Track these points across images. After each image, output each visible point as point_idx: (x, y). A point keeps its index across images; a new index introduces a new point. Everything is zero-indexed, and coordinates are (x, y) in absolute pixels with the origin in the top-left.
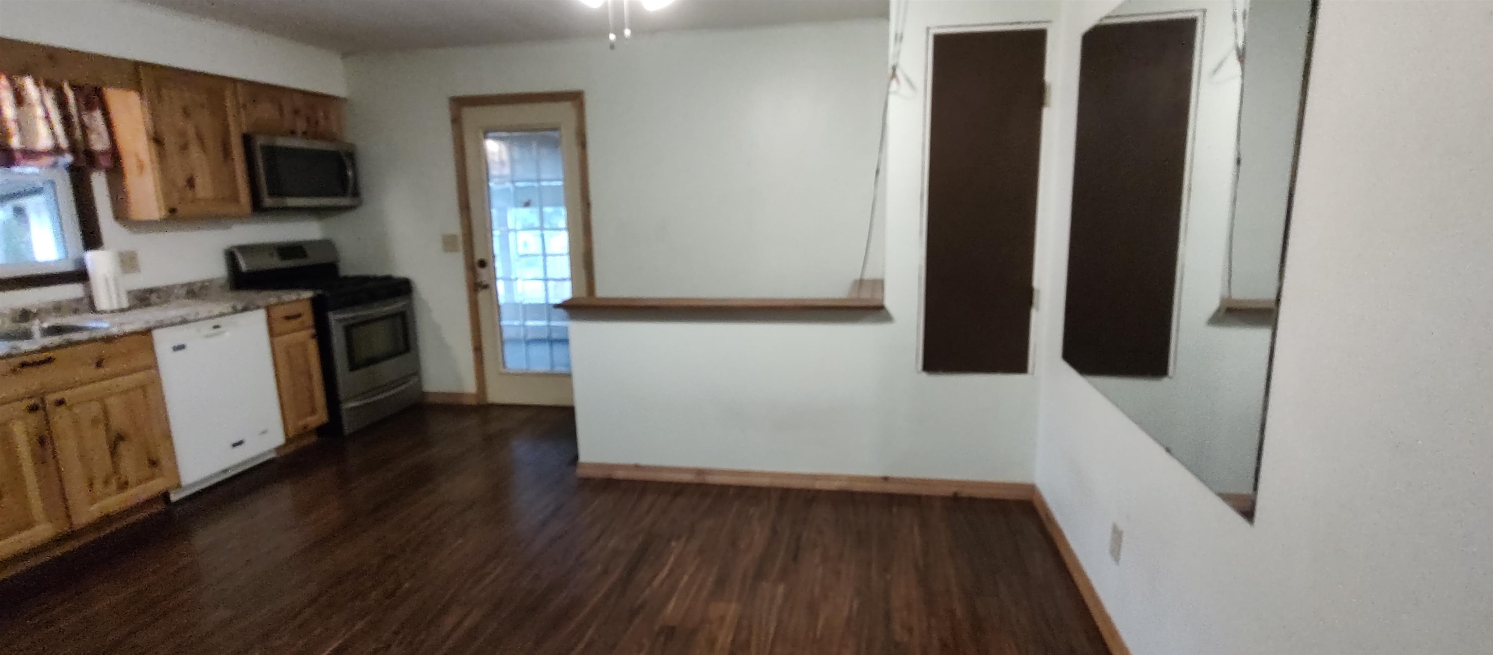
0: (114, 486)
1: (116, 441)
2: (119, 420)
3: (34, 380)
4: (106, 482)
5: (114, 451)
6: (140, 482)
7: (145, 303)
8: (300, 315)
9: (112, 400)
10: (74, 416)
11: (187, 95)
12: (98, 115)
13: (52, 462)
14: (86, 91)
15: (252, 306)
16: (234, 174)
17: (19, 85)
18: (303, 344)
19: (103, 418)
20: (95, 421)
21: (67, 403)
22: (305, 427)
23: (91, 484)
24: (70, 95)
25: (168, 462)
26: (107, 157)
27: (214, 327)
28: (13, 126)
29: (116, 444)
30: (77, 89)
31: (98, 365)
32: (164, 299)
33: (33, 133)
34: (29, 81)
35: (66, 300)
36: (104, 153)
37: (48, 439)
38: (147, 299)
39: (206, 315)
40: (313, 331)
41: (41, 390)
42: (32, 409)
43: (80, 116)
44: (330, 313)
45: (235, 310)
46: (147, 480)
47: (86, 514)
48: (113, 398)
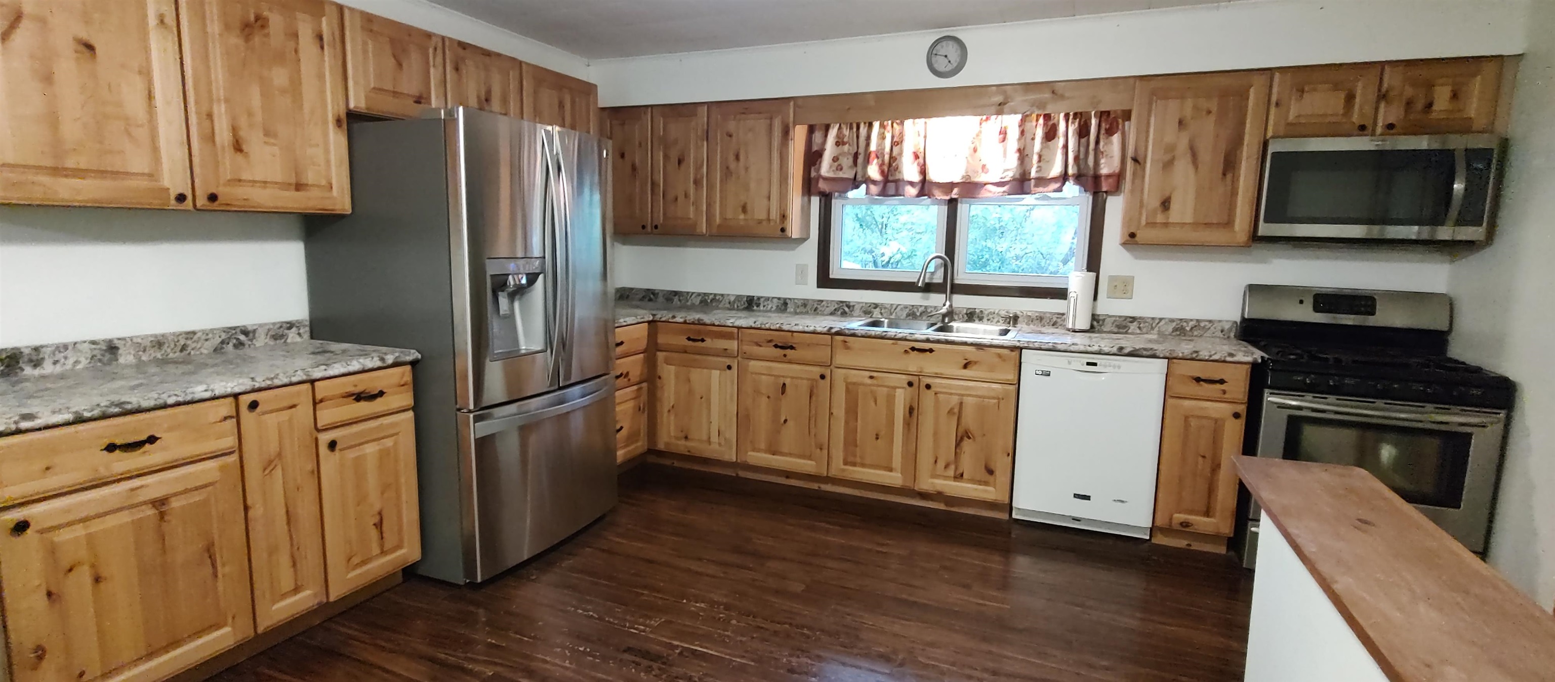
0: (951, 472)
1: (963, 436)
2: (970, 420)
3: (914, 363)
4: (947, 466)
5: (958, 444)
6: (972, 481)
7: (1121, 330)
8: (1222, 382)
9: (968, 400)
10: (937, 401)
11: (1189, 103)
12: (1116, 138)
13: (914, 430)
14: (1112, 116)
15: (1145, 353)
16: (1234, 193)
17: (1055, 121)
18: (1216, 421)
19: (958, 412)
20: (950, 412)
21: (933, 389)
22: (1184, 524)
23: (936, 462)
24: (1094, 122)
25: (1002, 477)
26: (1111, 180)
27: (1088, 364)
28: (1035, 158)
29: (962, 439)
30: (1103, 115)
31: (965, 366)
32: (1144, 330)
33: (1050, 162)
34: (1062, 115)
35: (1051, 313)
36: (1108, 176)
37: (916, 411)
38: (1125, 327)
39: (1082, 348)
40: (1242, 409)
41: (920, 372)
42: (910, 384)
43: (1097, 142)
44: (1267, 391)
45: (1120, 352)
46: (980, 482)
47: (927, 483)
48: (970, 398)
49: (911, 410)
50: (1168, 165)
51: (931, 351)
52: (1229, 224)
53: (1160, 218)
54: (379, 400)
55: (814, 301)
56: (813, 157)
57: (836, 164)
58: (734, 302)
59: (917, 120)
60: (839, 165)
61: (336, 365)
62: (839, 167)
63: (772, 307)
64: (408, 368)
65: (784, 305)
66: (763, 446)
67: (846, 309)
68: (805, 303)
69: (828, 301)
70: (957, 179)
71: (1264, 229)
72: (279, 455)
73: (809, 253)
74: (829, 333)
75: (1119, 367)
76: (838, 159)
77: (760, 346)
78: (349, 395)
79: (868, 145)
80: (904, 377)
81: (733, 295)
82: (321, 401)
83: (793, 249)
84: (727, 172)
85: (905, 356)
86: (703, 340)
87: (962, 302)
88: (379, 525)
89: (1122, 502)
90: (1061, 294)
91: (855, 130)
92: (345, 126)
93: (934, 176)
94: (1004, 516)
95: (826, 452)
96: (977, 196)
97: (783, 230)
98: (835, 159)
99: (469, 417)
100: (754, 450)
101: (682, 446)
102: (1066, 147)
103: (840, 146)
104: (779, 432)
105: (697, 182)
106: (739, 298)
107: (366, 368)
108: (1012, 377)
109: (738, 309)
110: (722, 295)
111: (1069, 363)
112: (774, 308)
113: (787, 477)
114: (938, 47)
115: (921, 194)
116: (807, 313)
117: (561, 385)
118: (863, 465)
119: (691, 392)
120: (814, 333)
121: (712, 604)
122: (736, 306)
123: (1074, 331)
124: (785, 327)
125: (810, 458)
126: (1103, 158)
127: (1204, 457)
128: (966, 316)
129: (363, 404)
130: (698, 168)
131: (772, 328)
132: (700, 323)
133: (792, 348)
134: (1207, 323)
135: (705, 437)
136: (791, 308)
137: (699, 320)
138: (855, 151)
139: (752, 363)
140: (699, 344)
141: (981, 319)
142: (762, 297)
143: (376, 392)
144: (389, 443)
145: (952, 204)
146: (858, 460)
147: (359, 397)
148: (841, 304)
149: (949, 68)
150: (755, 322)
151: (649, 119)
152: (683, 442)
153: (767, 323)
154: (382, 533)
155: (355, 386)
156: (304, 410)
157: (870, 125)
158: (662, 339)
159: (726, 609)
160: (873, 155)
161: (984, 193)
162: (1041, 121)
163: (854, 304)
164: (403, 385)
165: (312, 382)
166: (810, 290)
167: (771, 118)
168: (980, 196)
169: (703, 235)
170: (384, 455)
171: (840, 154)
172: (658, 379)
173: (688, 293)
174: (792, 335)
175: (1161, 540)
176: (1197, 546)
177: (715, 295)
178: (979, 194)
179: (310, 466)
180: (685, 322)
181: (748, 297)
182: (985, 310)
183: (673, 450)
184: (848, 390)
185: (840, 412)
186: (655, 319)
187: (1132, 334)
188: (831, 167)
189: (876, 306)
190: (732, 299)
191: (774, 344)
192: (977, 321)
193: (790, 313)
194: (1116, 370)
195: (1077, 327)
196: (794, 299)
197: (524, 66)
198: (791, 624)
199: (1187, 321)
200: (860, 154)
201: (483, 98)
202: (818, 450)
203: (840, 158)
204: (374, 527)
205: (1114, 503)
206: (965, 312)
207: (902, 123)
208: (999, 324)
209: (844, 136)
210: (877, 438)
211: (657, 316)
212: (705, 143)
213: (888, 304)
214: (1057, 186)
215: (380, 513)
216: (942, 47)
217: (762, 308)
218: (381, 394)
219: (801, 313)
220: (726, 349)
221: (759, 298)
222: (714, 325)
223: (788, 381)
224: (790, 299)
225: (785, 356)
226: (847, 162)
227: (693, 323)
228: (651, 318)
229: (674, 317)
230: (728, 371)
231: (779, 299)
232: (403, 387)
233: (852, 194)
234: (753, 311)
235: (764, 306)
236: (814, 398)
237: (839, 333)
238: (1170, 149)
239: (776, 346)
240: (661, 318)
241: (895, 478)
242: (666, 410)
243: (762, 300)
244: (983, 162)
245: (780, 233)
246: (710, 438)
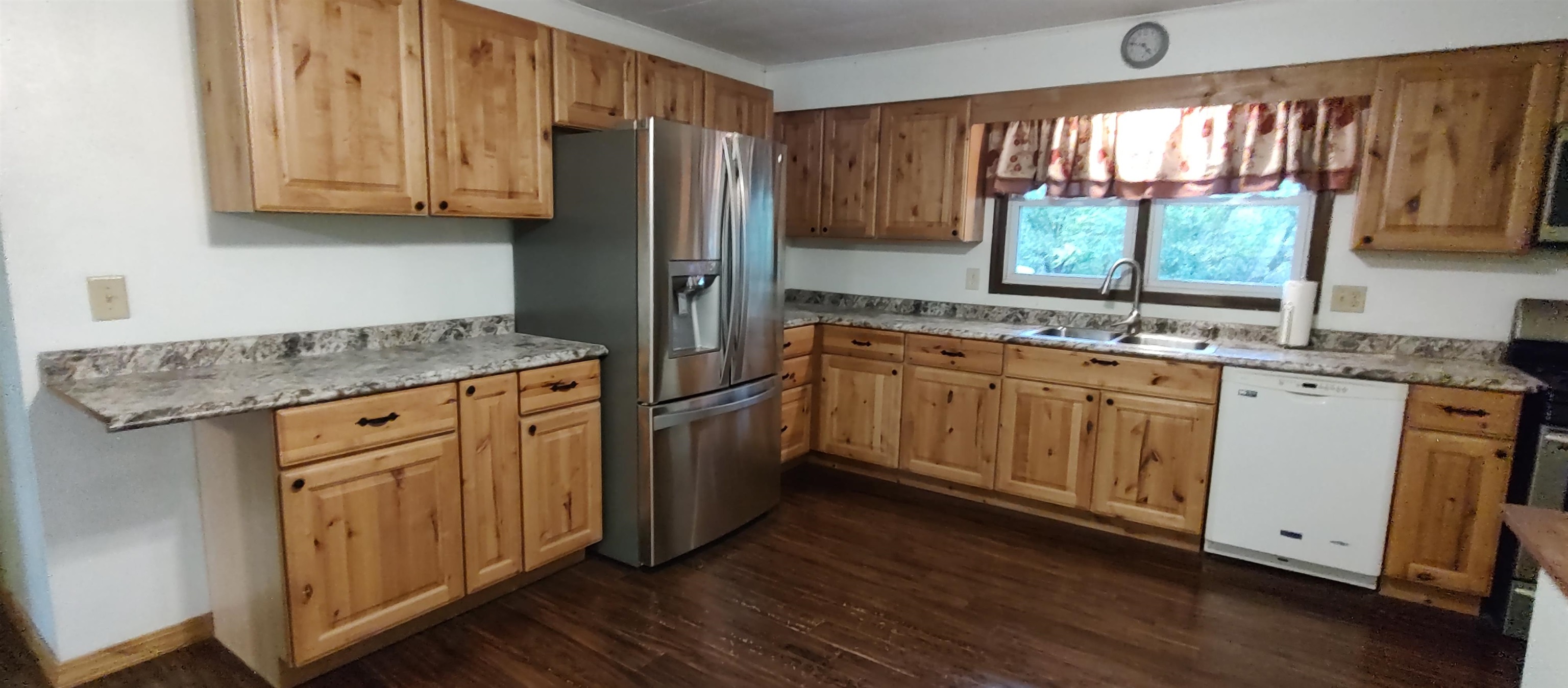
0: (1133, 495)
1: (1148, 458)
2: (1157, 440)
3: (1095, 376)
4: (1128, 489)
5: (1143, 466)
6: (1159, 507)
7: (1347, 348)
8: (1481, 413)
9: (1157, 420)
10: (1120, 420)
11: (1449, 87)
12: (1350, 130)
13: (1092, 447)
14: (1346, 103)
15: (1379, 375)
16: (1507, 189)
17: (1272, 112)
18: (1472, 459)
19: (1145, 431)
20: (1135, 431)
21: (1116, 405)
22: (1426, 577)
23: (1116, 483)
24: (1322, 112)
25: (1193, 506)
26: (1341, 177)
27: (1305, 385)
28: (1246, 154)
29: (1147, 461)
30: (1334, 103)
31: (1155, 382)
32: (1378, 349)
33: (1266, 158)
34: (1281, 105)
35: (1259, 326)
36: (1338, 172)
37: (1095, 428)
38: (1353, 345)
39: (1298, 367)
40: (1509, 447)
41: (1102, 386)
42: (1090, 398)
43: (1325, 134)
44: (1544, 428)
45: (1347, 373)
46: (1167, 509)
47: (1105, 505)
48: (1158, 417)
49: (1089, 426)
50: (1418, 159)
51: (1115, 363)
52: (1499, 227)
53: (1404, 221)
54: (572, 390)
55: (985, 307)
56: (989, 157)
57: (1015, 164)
58: (901, 305)
59: (1108, 115)
60: (1018, 165)
61: (538, 357)
62: (1017, 167)
63: (940, 313)
64: (597, 362)
65: (952, 310)
66: (926, 454)
67: (1020, 316)
68: (975, 309)
69: (1000, 307)
70: (1151, 177)
71: (1547, 232)
72: (490, 437)
73: (982, 256)
74: (1002, 341)
75: (1345, 390)
76: (1016, 159)
77: (928, 352)
78: (547, 385)
79: (1050, 142)
80: (1082, 390)
81: (900, 299)
82: (525, 389)
83: (964, 253)
84: (899, 174)
85: (1086, 368)
86: (868, 344)
87: (1152, 311)
88: (568, 506)
89: (1342, 544)
90: (1273, 305)
91: (1036, 127)
92: (550, 138)
93: (1126, 174)
94: (1196, 549)
95: (992, 464)
96: (1175, 196)
97: (955, 233)
98: (1014, 159)
99: (648, 410)
100: (917, 457)
101: (843, 449)
102: (1285, 140)
103: (1020, 145)
104: (942, 440)
105: (868, 185)
106: (906, 302)
107: (562, 361)
108: (1209, 395)
109: (905, 314)
110: (889, 299)
111: (1281, 383)
112: (942, 313)
113: (951, 488)
114: (1135, 35)
115: (1108, 194)
116: (977, 319)
117: (732, 384)
118: (1034, 481)
119: (854, 395)
120: (985, 340)
121: (873, 610)
122: (902, 310)
123: (1288, 347)
124: (954, 334)
125: (975, 469)
126: (1332, 151)
127: (1452, 500)
128: (1156, 327)
129: (558, 393)
130: (870, 170)
131: (941, 333)
132: (866, 327)
133: (961, 355)
134: (1463, 343)
135: (867, 442)
136: (959, 314)
137: (865, 323)
138: (1036, 150)
139: (919, 369)
140: (865, 348)
141: (1173, 330)
142: (930, 302)
143: (570, 383)
144: (578, 430)
145: (1144, 206)
146: (1028, 475)
147: (556, 387)
148: (1014, 311)
149: (1148, 57)
150: (923, 327)
151: (822, 124)
152: (845, 445)
153: (935, 329)
154: (570, 513)
155: (553, 377)
156: (511, 396)
157: (1053, 123)
158: (828, 342)
159: (885, 617)
160: (1055, 154)
161: (1182, 193)
162: (1256, 111)
163: (1028, 311)
164: (592, 378)
165: (518, 371)
166: (981, 296)
167: (947, 118)
168: (1177, 196)
169: (871, 238)
170: (575, 441)
171: (1020, 153)
172: (823, 382)
173: (854, 296)
174: (961, 342)
175: (1389, 591)
176: (1438, 603)
177: (882, 298)
178: (1176, 194)
179: (514, 447)
180: (851, 326)
181: (916, 301)
182: (1180, 321)
183: (836, 452)
184: (1019, 401)
185: (1010, 423)
186: (822, 321)
187: (1361, 352)
188: (1008, 167)
189: (1053, 313)
190: (899, 303)
191: (942, 350)
192: (1169, 333)
193: (959, 318)
194: (1341, 394)
195: (1292, 343)
196: (965, 304)
197: (706, 75)
198: (953, 641)
199: (1436, 340)
200: (1041, 153)
201: (669, 106)
202: (985, 462)
203: (1019, 157)
204: (564, 507)
205: (1332, 544)
206: (1155, 322)
207: (1089, 119)
208: (1195, 336)
209: (1024, 134)
210: (1050, 454)
211: (823, 319)
212: (877, 145)
213: (1067, 312)
214: (1272, 183)
215: (569, 494)
216: (1140, 35)
217: (929, 312)
218: (574, 385)
219: (972, 319)
220: (891, 354)
221: (927, 303)
222: (880, 329)
223: (955, 390)
224: (960, 304)
225: (953, 363)
226: (1026, 161)
227: (859, 327)
228: (817, 320)
229: (840, 320)
230: (893, 376)
231: (948, 304)
232: (592, 380)
233: (1030, 195)
234: (920, 315)
235: (932, 311)
236: (982, 408)
237: (1012, 341)
238: (1422, 139)
239: (944, 353)
240: (827, 321)
241: (1069, 498)
242: (829, 415)
243: (930, 304)
244: (1184, 159)
245: (952, 236)
246: (872, 443)
